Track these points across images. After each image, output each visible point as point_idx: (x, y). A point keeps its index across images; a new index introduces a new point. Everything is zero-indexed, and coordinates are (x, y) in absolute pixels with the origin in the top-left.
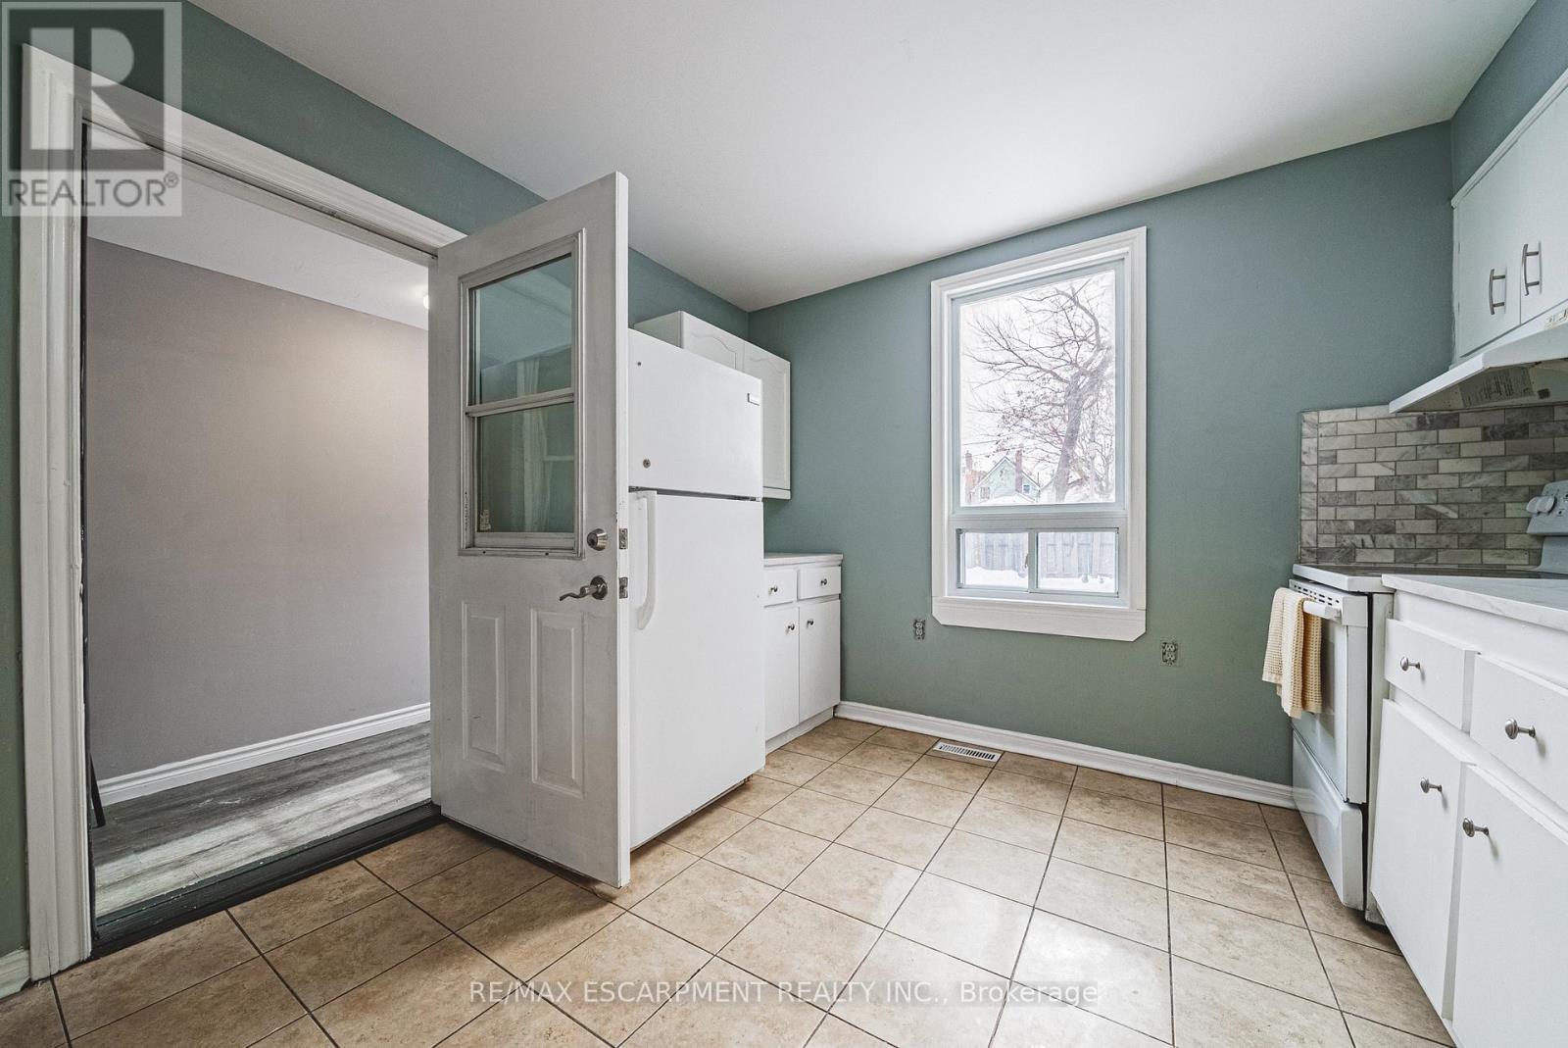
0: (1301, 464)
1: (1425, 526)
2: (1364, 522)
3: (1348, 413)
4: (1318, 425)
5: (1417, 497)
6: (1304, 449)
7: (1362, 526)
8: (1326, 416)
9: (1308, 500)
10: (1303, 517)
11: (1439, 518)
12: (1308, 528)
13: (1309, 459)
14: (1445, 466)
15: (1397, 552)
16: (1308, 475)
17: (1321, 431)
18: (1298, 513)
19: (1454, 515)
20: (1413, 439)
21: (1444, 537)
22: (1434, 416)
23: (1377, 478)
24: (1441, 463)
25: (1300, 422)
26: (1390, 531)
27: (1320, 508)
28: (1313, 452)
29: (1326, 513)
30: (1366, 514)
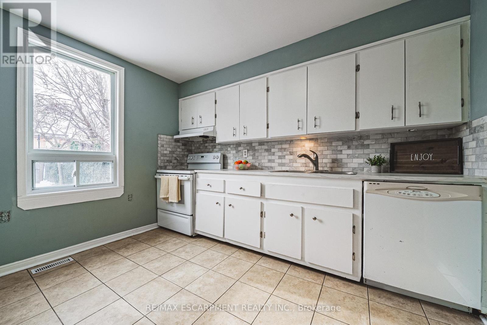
0: (158, 146)
1: (175, 161)
2: (168, 160)
3: (165, 136)
4: (161, 138)
5: (175, 155)
6: (159, 143)
7: (167, 160)
8: (162, 136)
9: (159, 155)
10: (158, 159)
11: (177, 159)
12: (159, 161)
13: (159, 146)
14: (178, 150)
15: (173, 166)
16: (159, 149)
17: (161, 139)
18: (157, 158)
19: (179, 159)
20: (174, 144)
21: (178, 164)
22: (177, 141)
23: (169, 151)
24: (178, 149)
25: (158, 137)
26: (171, 162)
27: (161, 157)
28: (160, 144)
29: (162, 158)
30: (168, 159)
